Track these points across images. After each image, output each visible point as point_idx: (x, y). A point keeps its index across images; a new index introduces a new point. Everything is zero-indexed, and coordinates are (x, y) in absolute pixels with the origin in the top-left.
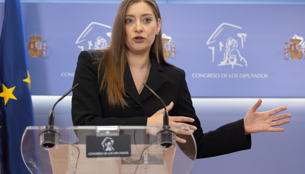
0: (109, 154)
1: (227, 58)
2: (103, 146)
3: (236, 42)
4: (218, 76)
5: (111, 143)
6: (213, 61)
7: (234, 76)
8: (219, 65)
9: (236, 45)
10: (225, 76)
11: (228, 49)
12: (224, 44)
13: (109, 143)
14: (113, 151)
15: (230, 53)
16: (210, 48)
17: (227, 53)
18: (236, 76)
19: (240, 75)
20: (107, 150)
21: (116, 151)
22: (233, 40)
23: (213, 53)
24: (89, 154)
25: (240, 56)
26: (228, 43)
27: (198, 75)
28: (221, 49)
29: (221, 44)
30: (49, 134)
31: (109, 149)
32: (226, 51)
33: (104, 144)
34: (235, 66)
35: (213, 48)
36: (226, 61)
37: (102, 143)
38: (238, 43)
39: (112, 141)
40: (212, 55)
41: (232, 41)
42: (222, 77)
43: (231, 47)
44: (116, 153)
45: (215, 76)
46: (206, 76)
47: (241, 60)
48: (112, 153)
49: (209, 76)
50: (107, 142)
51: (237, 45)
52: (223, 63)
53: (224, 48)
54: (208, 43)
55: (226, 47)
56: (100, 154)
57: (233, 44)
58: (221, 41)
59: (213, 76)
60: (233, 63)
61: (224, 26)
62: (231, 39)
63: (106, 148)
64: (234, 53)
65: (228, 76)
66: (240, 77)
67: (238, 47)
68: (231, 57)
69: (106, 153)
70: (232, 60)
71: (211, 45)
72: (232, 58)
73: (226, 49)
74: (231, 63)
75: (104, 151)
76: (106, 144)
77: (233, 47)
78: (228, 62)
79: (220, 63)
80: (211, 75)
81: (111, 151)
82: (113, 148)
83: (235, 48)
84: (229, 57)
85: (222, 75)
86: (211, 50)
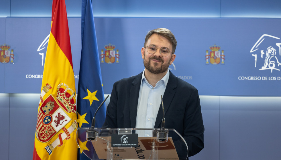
0: (125, 145)
1: (267, 64)
2: (122, 140)
3: (274, 50)
4: (259, 78)
5: (126, 138)
6: (255, 66)
7: (272, 78)
8: (260, 69)
9: (274, 53)
10: (266, 78)
11: (268, 56)
12: (265, 52)
13: (125, 139)
14: (127, 144)
15: (270, 60)
16: (253, 55)
17: (267, 59)
18: (275, 78)
19: (278, 77)
20: (123, 143)
21: (129, 143)
22: (272, 48)
23: (256, 60)
24: (114, 145)
25: (278, 62)
26: (268, 51)
27: (243, 78)
28: (262, 56)
29: (262, 52)
30: (91, 132)
31: (125, 142)
32: (266, 58)
33: (122, 139)
34: (273, 70)
35: (256, 56)
36: (266, 66)
37: (121, 139)
38: (276, 52)
39: (127, 137)
40: (255, 61)
41: (271, 50)
42: (263, 79)
43: (271, 55)
44: (129, 145)
45: (257, 79)
46: (249, 78)
47: (279, 65)
48: (126, 145)
49: (252, 78)
50: (123, 138)
51: (276, 53)
52: (264, 68)
53: (265, 56)
54: (251, 51)
55: (267, 54)
56: (120, 145)
57: (272, 52)
58: (262, 50)
59: (255, 79)
60: (272, 68)
61: (265, 37)
62: (270, 48)
63: (123, 141)
64: (273, 59)
65: (268, 79)
66: (278, 79)
67: (276, 54)
68: (270, 63)
69: (123, 145)
70: (271, 65)
71: (254, 53)
72: (272, 63)
73: (266, 56)
74: (270, 68)
75: (122, 143)
76: (123, 139)
77: (272, 54)
78: (268, 67)
79: (261, 68)
80: (254, 77)
81: (126, 143)
82: (127, 142)
83: (274, 55)
84: (269, 63)
85: (263, 77)
86: (254, 57)
